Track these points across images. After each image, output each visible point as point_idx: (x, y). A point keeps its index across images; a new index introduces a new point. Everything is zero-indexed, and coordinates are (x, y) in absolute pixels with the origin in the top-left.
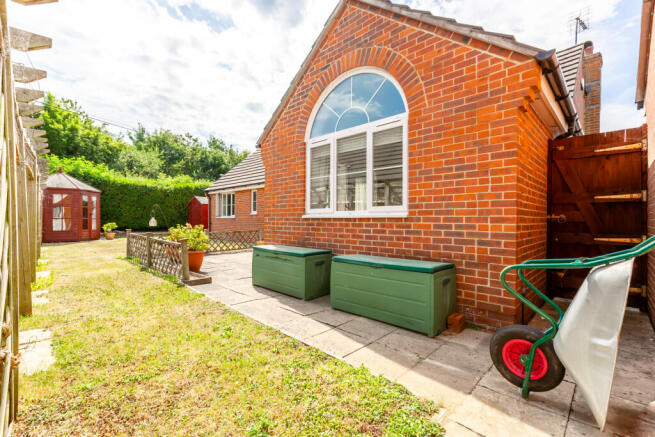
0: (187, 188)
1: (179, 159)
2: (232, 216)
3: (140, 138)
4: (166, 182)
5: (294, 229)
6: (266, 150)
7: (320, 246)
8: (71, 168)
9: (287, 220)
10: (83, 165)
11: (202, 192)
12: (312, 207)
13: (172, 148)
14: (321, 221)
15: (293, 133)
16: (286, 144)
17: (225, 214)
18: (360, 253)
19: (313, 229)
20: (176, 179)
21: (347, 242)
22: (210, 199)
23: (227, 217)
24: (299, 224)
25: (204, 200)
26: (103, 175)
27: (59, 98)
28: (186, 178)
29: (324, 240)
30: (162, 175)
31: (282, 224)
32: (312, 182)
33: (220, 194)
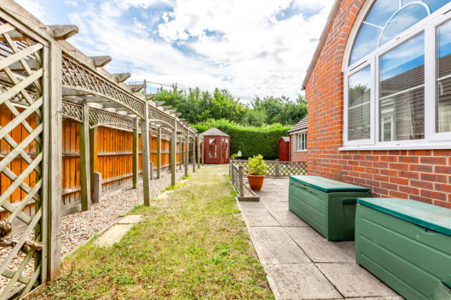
0: (278, 131)
1: (277, 113)
2: (305, 150)
3: (257, 103)
4: (266, 128)
5: (332, 161)
6: (310, 90)
7: (358, 182)
8: (218, 125)
9: (325, 152)
10: (224, 122)
11: (286, 133)
12: (350, 138)
13: (274, 107)
14: (359, 154)
15: (331, 66)
16: (325, 80)
17: (300, 149)
18: (412, 198)
19: (350, 163)
20: (272, 126)
21: (392, 180)
22: (290, 138)
23: (301, 151)
24: (336, 157)
25: (286, 139)
26: (233, 127)
27: (220, 90)
28: (278, 124)
29: (363, 175)
30: (264, 124)
31: (321, 156)
32: (350, 112)
33: (297, 134)
